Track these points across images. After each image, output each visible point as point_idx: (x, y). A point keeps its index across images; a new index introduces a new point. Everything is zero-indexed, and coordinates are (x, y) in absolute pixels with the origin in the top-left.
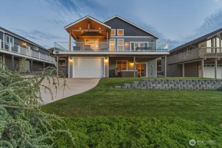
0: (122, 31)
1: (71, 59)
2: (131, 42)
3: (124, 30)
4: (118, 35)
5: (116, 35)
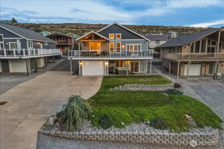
0: (120, 35)
1: (81, 62)
2: (127, 44)
3: (121, 35)
4: (116, 38)
5: (115, 39)
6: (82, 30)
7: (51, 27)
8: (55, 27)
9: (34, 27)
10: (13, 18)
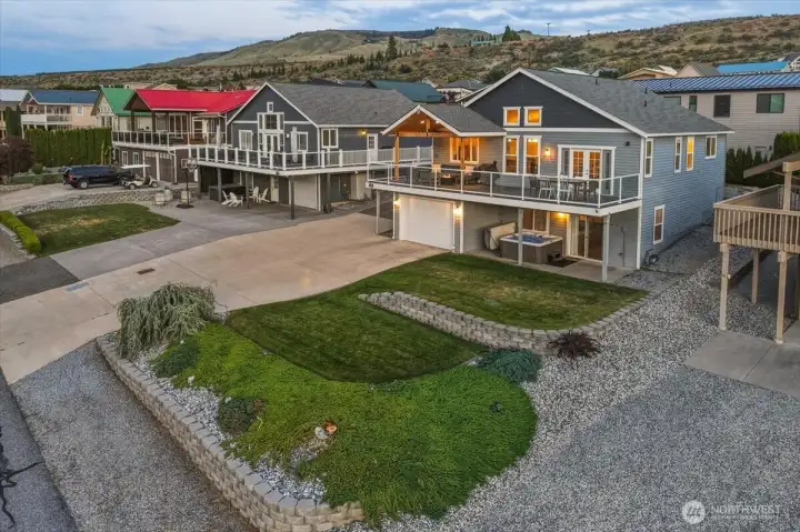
0: (538, 112)
1: (397, 200)
2: (560, 147)
3: (543, 110)
4: (526, 123)
5: (522, 125)
6: (745, 47)
7: (621, 45)
8: (636, 43)
9: (562, 50)
10: (508, 28)
